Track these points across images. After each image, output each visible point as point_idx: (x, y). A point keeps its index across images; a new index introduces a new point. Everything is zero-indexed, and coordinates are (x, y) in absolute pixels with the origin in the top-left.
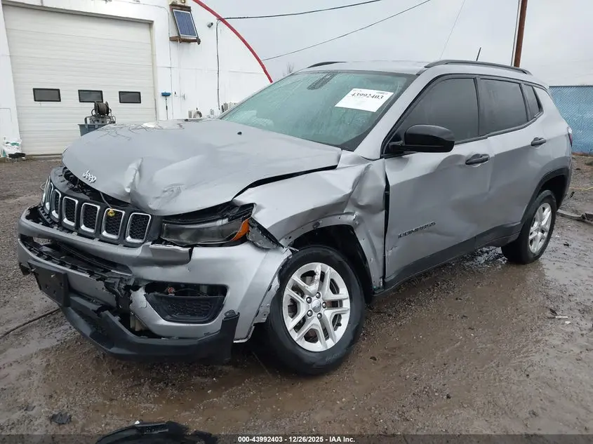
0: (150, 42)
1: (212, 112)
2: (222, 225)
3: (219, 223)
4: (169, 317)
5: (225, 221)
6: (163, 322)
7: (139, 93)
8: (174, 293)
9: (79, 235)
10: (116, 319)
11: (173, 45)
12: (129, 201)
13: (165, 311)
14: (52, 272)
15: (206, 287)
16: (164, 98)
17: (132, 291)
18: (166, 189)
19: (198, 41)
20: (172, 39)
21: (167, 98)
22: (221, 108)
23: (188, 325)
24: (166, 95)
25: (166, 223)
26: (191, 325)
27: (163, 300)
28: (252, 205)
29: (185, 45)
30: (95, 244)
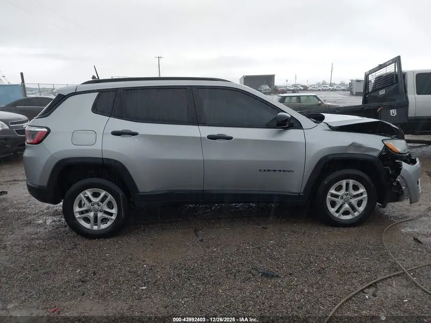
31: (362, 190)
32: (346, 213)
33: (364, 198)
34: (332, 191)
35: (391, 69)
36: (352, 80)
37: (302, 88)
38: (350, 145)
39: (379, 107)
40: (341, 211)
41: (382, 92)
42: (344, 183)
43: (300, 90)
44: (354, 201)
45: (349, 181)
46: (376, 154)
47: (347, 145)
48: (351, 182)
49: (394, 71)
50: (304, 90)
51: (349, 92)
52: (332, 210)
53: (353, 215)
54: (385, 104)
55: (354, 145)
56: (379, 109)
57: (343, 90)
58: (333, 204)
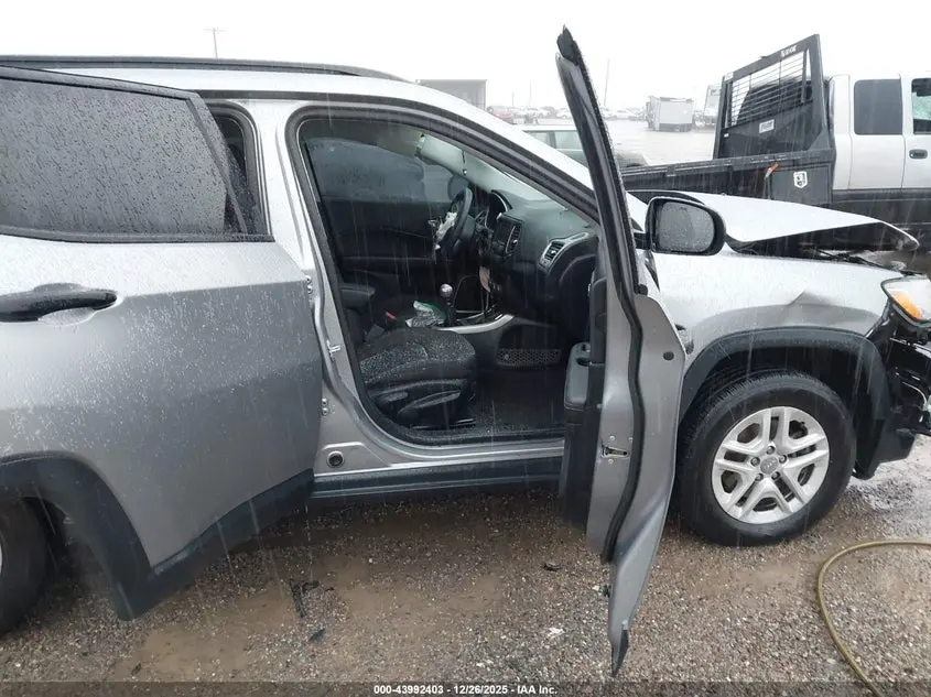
31: (816, 436)
32: (766, 504)
33: (820, 459)
34: (731, 443)
35: (793, 68)
36: (651, 97)
37: (545, 113)
38: (793, 303)
39: (770, 164)
40: (754, 500)
41: (766, 127)
42: (765, 416)
43: (541, 116)
44: (790, 469)
45: (782, 413)
46: (865, 329)
47: (785, 301)
48: (788, 413)
49: (801, 73)
50: (548, 117)
51: (646, 124)
52: (726, 500)
53: (784, 509)
54: (781, 156)
55: (806, 303)
56: (770, 170)
57: (632, 119)
58: (730, 481)
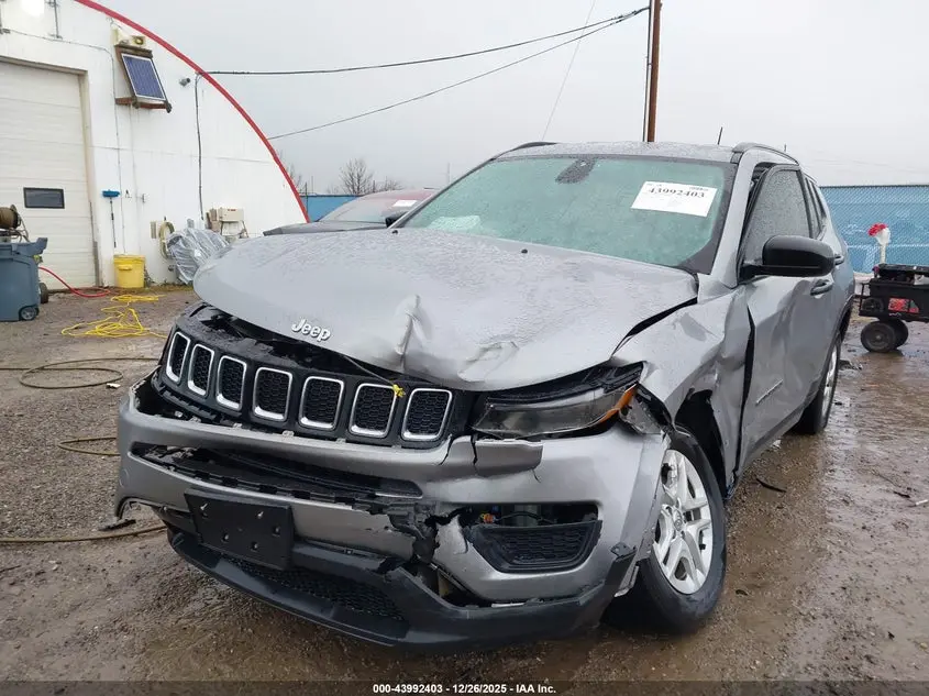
0: (79, 105)
1: (190, 223)
2: (595, 400)
3: (590, 396)
4: (506, 566)
5: (599, 393)
6: (498, 576)
7: (61, 191)
8: (496, 522)
9: (297, 434)
10: (418, 581)
11: (122, 111)
12: (400, 370)
13: (500, 555)
14: (257, 508)
15: (536, 507)
16: (108, 200)
17: (439, 526)
18: (487, 346)
19: (167, 106)
20: (119, 102)
21: (114, 200)
22: (205, 216)
23: (542, 575)
24: (109, 195)
25: (491, 401)
26: (548, 575)
27: (497, 536)
28: (640, 365)
29: (142, 112)
30: (340, 448)
